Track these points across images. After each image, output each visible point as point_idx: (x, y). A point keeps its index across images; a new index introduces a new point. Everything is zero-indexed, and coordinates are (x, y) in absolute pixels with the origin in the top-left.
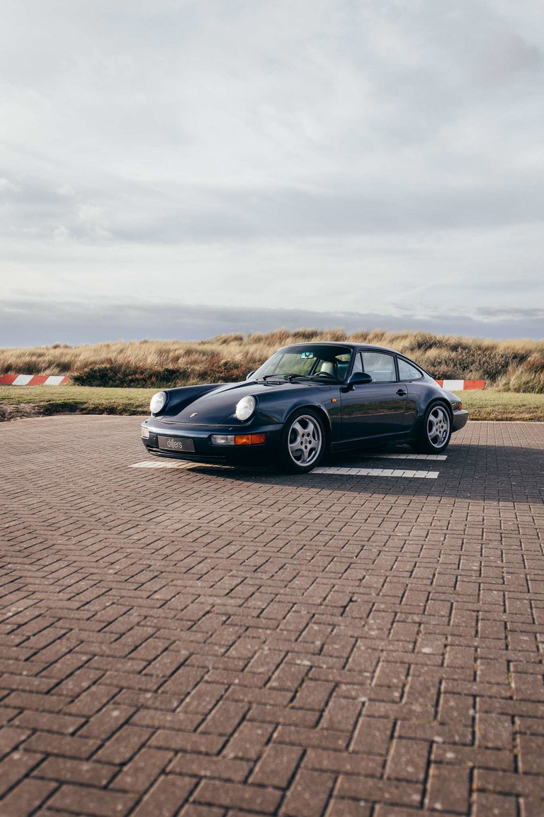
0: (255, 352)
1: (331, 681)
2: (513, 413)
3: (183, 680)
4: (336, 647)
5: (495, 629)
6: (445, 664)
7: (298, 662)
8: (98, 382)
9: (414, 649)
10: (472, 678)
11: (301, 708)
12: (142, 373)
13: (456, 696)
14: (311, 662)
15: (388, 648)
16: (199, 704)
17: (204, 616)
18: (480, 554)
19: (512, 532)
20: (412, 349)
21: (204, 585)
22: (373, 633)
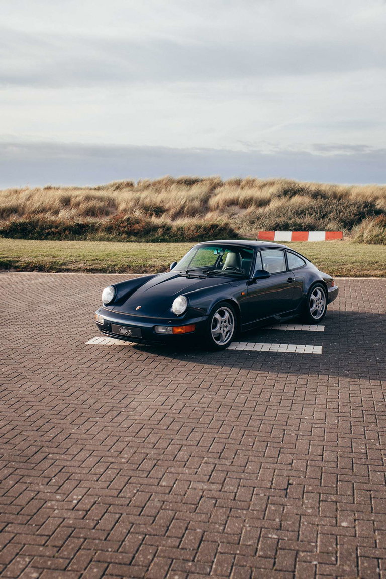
0: (146, 197)
1: (293, 550)
2: (368, 270)
3: (206, 552)
4: (290, 523)
5: (383, 505)
6: (357, 535)
7: (270, 536)
8: (19, 235)
9: (336, 523)
10: (375, 546)
11: (281, 571)
12: (57, 227)
13: (367, 559)
14: (278, 536)
15: (321, 523)
16: (222, 570)
17: (200, 500)
18: (364, 436)
19: (382, 413)
20: (279, 196)
21: (191, 472)
22: (309, 511)
